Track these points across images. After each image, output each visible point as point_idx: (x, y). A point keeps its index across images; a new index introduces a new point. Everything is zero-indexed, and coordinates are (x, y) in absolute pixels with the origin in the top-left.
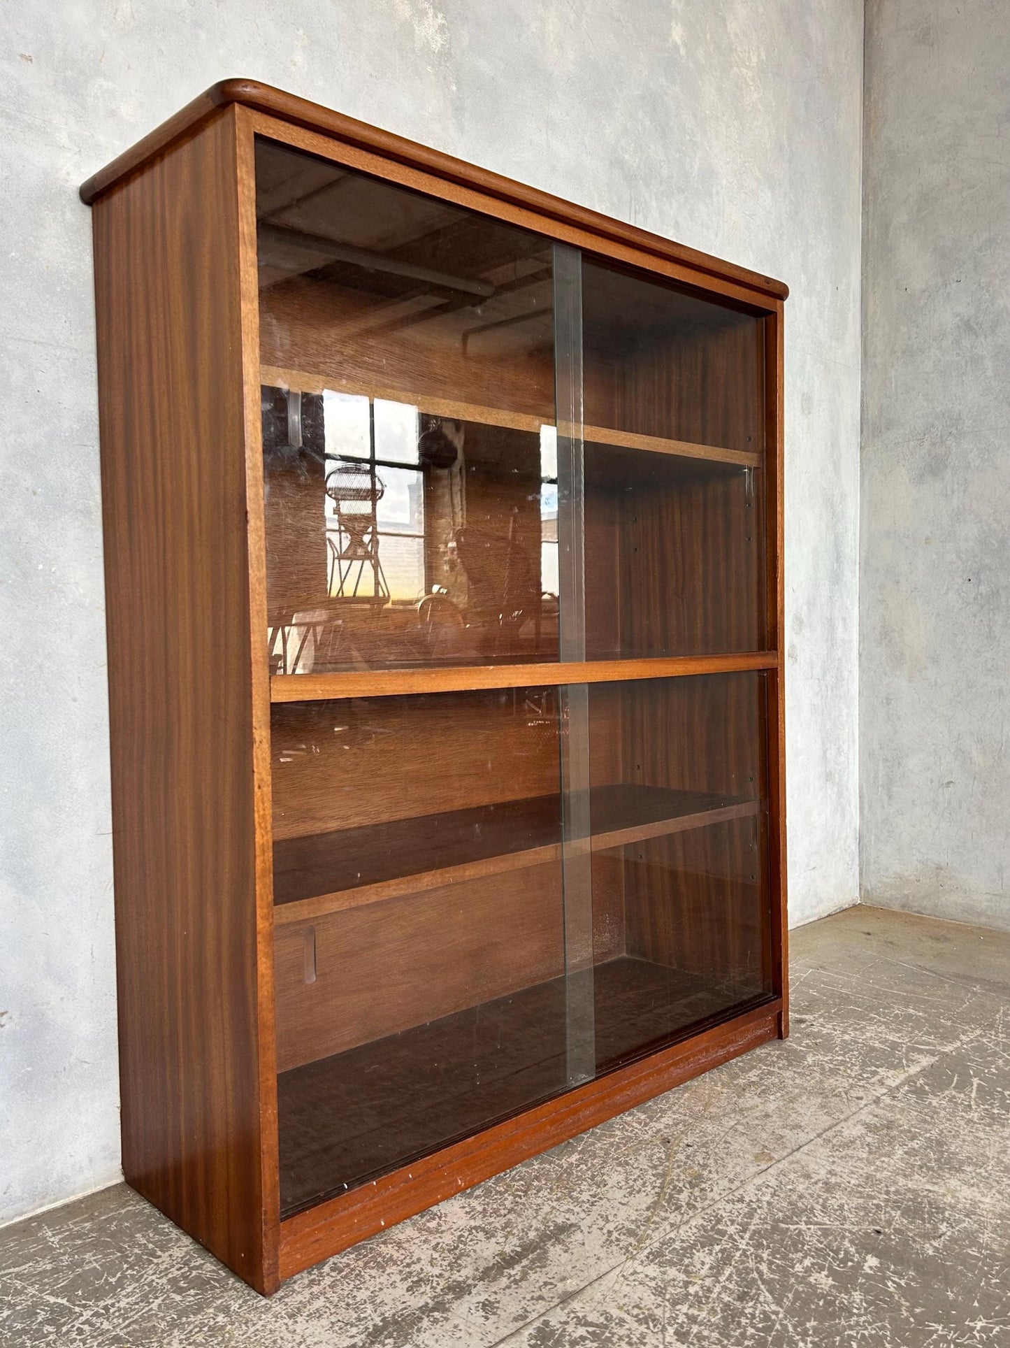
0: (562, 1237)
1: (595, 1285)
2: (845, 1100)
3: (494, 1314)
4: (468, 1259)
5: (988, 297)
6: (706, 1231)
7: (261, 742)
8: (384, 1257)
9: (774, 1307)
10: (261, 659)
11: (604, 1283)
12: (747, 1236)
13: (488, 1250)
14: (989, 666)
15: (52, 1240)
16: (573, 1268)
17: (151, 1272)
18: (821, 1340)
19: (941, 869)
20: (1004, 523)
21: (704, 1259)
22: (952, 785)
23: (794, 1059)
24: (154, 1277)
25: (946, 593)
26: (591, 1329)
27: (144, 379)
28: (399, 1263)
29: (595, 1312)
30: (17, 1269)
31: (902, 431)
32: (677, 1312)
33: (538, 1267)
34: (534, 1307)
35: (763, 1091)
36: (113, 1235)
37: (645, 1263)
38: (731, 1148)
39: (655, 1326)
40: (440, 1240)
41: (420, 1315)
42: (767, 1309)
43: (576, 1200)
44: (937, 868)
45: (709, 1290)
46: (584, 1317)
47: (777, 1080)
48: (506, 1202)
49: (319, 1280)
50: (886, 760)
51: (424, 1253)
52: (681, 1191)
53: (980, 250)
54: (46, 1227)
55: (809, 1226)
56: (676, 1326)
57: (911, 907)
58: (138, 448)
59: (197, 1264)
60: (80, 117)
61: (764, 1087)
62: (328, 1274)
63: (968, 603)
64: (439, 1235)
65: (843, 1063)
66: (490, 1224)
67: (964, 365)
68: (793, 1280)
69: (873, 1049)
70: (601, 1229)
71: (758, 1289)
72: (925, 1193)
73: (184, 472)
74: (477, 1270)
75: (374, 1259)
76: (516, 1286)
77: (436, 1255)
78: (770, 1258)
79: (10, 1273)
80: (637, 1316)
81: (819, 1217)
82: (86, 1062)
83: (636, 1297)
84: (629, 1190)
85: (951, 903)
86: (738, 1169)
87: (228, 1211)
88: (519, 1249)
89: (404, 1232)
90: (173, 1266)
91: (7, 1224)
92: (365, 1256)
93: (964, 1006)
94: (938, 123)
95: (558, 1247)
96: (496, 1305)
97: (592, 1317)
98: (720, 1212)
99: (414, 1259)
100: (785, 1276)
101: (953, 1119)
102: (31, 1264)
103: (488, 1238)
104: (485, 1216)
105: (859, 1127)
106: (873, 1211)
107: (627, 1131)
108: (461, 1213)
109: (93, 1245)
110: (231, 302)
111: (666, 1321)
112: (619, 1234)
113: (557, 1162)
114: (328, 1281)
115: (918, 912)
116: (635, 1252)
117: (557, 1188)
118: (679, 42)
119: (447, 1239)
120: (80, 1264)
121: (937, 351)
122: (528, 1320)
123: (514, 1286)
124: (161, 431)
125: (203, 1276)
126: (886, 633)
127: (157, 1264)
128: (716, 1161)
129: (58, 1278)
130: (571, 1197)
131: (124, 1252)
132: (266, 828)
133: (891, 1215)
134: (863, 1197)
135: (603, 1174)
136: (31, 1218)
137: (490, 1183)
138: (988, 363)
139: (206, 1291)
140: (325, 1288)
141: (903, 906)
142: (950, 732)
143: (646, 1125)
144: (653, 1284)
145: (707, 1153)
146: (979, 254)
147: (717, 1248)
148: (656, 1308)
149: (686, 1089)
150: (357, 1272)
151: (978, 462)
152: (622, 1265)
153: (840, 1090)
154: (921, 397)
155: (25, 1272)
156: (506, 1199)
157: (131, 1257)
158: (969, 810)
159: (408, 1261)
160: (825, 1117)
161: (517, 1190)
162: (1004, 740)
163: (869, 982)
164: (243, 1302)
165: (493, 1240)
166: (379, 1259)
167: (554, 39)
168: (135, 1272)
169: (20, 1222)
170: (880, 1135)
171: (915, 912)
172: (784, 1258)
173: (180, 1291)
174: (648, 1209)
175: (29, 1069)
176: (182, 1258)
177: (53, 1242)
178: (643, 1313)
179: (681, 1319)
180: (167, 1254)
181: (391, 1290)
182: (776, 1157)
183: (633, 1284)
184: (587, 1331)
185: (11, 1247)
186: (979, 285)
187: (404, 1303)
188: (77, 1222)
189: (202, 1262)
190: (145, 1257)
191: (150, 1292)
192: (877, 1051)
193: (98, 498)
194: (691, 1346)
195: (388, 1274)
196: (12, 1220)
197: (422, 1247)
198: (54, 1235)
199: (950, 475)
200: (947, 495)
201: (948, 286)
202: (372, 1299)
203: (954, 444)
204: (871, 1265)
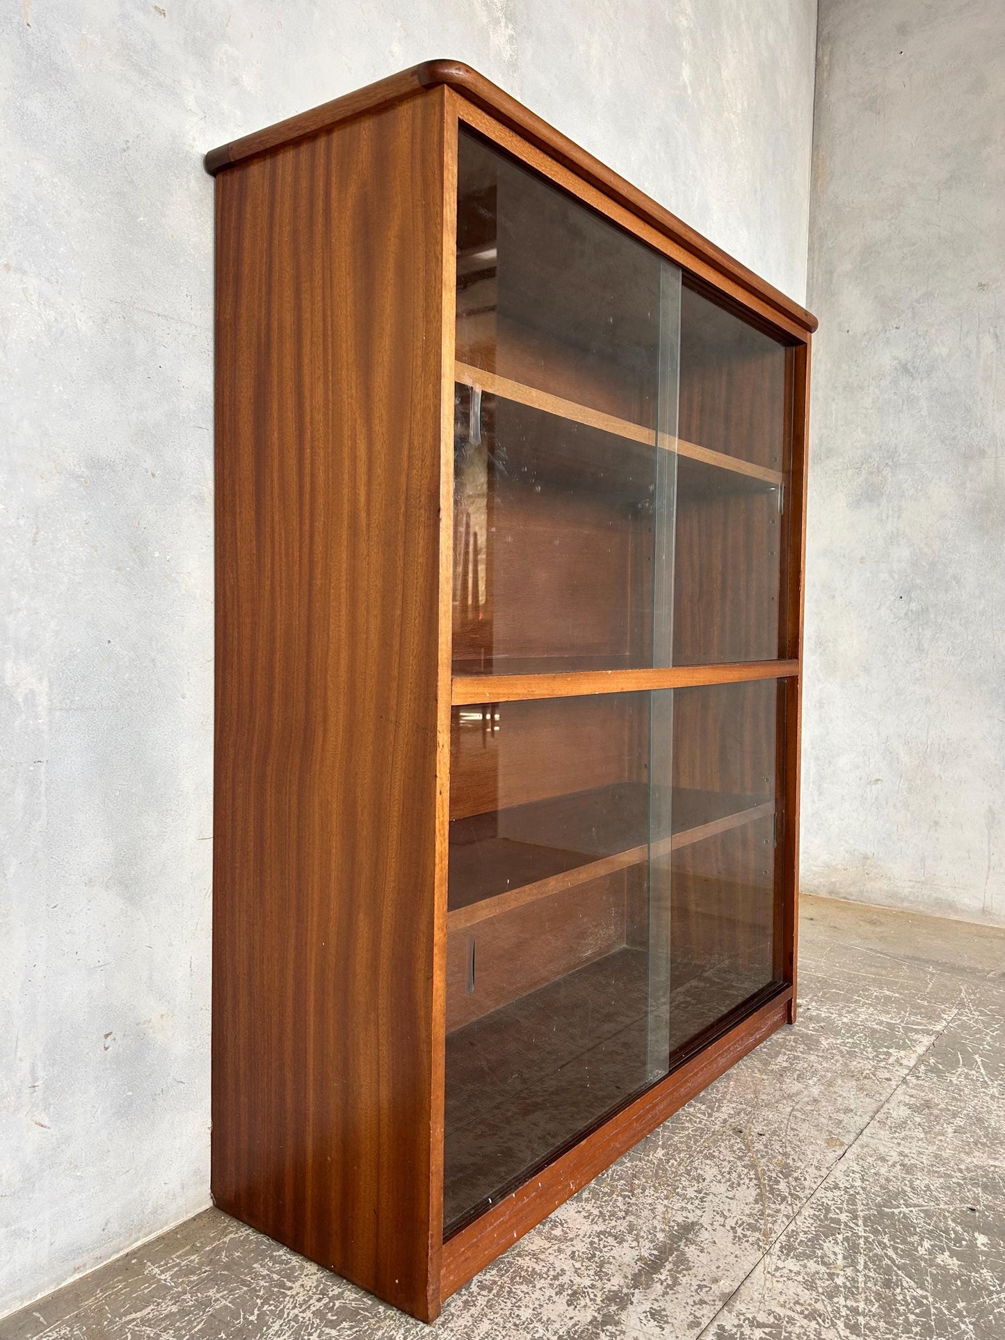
0: (690, 1236)
1: (747, 1283)
2: (876, 1081)
3: (667, 1322)
4: (612, 1267)
5: (924, 344)
6: (820, 1220)
8: (527, 1271)
9: (920, 1292)
11: (755, 1281)
12: (860, 1222)
13: (626, 1255)
14: (917, 675)
15: (163, 1277)
16: (717, 1268)
17: (291, 1306)
18: (978, 1320)
19: (868, 859)
20: (934, 547)
21: (834, 1249)
22: (879, 782)
23: (811, 1043)
24: (296, 1311)
25: (879, 608)
26: (767, 1330)
27: (288, 363)
28: (545, 1276)
29: (761, 1312)
30: (139, 1315)
31: (841, 460)
32: (837, 1305)
33: (683, 1269)
34: (701, 1312)
35: (799, 1076)
36: (227, 1267)
37: (783, 1258)
38: (801, 1135)
39: (824, 1321)
40: (574, 1249)
41: (595, 1330)
42: (915, 1294)
43: (684, 1197)
44: (864, 858)
45: (854, 1280)
46: (754, 1318)
47: (806, 1065)
48: (618, 1204)
49: (473, 1301)
50: (817, 759)
51: (563, 1263)
52: (777, 1182)
53: (918, 302)
54: (149, 1264)
55: (910, 1209)
56: (842, 1319)
57: (837, 893)
58: (276, 435)
59: (336, 1292)
60: (207, 81)
61: (798, 1072)
62: (479, 1294)
63: (900, 618)
64: (569, 1243)
65: (854, 1045)
66: (614, 1227)
67: (901, 403)
68: (923, 1264)
69: (874, 1031)
70: (724, 1226)
71: (897, 1275)
72: (992, 1168)
73: (347, 463)
74: (626, 1277)
75: (517, 1273)
76: (672, 1292)
77: (578, 1265)
78: (892, 1243)
79: (134, 1320)
80: (802, 1312)
81: (914, 1199)
82: (182, 1082)
83: (791, 1293)
84: (728, 1183)
85: (876, 889)
86: (817, 1155)
87: (377, 1236)
88: (656, 1252)
89: (533, 1241)
90: (311, 1298)
91: (105, 1263)
92: (507, 1271)
93: (930, 986)
94: (882, 183)
95: (693, 1247)
96: (663, 1313)
97: (762, 1318)
98: (824, 1200)
99: (558, 1270)
100: (915, 1260)
101: (978, 1095)
102: (152, 1307)
103: (620, 1243)
104: (605, 1220)
105: (902, 1108)
106: (958, 1189)
107: (695, 1122)
108: (580, 1218)
109: (212, 1280)
110: (427, 290)
111: (832, 1315)
112: (743, 1229)
113: (646, 1158)
114: (481, 1301)
115: (845, 898)
116: (767, 1247)
117: (660, 1185)
118: (687, 82)
119: (581, 1247)
120: (207, 1303)
121: (876, 389)
122: (703, 1326)
123: (671, 1292)
124: (312, 418)
125: (349, 1306)
126: (820, 643)
127: (292, 1296)
128: (793, 1149)
129: (190, 1322)
130: (678, 1194)
131: (250, 1286)
133: (974, 1193)
134: (941, 1177)
135: (696, 1169)
136: (127, 1255)
137: (593, 1184)
138: (924, 403)
139: (359, 1322)
140: (483, 1309)
141: (831, 893)
142: (879, 734)
143: (710, 1115)
144: (800, 1278)
145: (781, 1141)
146: (918, 305)
147: (840, 1237)
148: (816, 1302)
149: (729, 1078)
150: (507, 1289)
151: (912, 491)
152: (762, 1261)
153: (868, 1072)
154: (859, 429)
155: (151, 1316)
156: (616, 1200)
157: (260, 1291)
158: (895, 805)
159: (552, 1273)
160: (868, 1100)
161: (622, 1190)
162: (929, 743)
163: (835, 966)
164: (406, 1332)
165: (625, 1244)
166: (523, 1273)
167: (596, 64)
168: (272, 1307)
169: (118, 1260)
170: (924, 1115)
171: (842, 898)
172: (904, 1242)
173: (332, 1325)
174: (756, 1202)
175: (130, 1094)
176: (316, 1287)
177: (165, 1280)
178: (807, 1309)
179: (844, 1312)
180: (298, 1284)
181: (551, 1306)
182: (846, 1141)
183: (781, 1279)
184: (764, 1332)
185: (121, 1289)
186: (917, 333)
187: (571, 1318)
188: (180, 1255)
189: (340, 1290)
190: (276, 1290)
191: (300, 1328)
192: (879, 1032)
193: (210, 485)
194: (866, 1338)
195: (540, 1289)
196: (110, 1258)
197: (560, 1257)
198: (162, 1272)
199: (885, 501)
200: (882, 520)
201: (888, 332)
202: (537, 1316)
203: (890, 474)
204: (983, 1242)
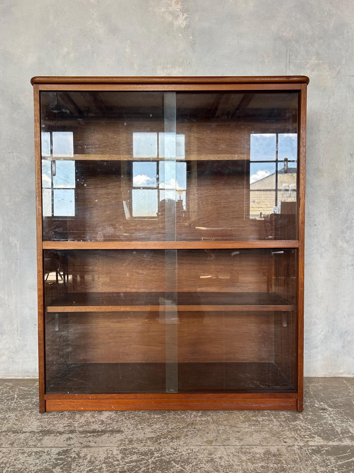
0: (115, 433)
1: (97, 448)
4: (87, 427)
6: (149, 451)
7: (39, 260)
10: (40, 237)
13: (94, 427)
21: (133, 457)
33: (95, 436)
34: (76, 444)
38: (206, 434)
41: (56, 432)
49: (55, 415)
52: (165, 438)
62: (59, 415)
70: (126, 436)
84: (153, 431)
86: (194, 441)
89: (88, 414)
95: (109, 435)
96: (71, 439)
98: (163, 449)
99: (78, 421)
107: (187, 416)
108: (107, 416)
112: (127, 440)
113: (152, 415)
116: (122, 446)
117: (138, 421)
123: (82, 438)
128: (193, 436)
132: (41, 284)
143: (196, 417)
147: (143, 457)
152: (112, 447)
174: (147, 438)
182: (213, 444)
202: (55, 424)
